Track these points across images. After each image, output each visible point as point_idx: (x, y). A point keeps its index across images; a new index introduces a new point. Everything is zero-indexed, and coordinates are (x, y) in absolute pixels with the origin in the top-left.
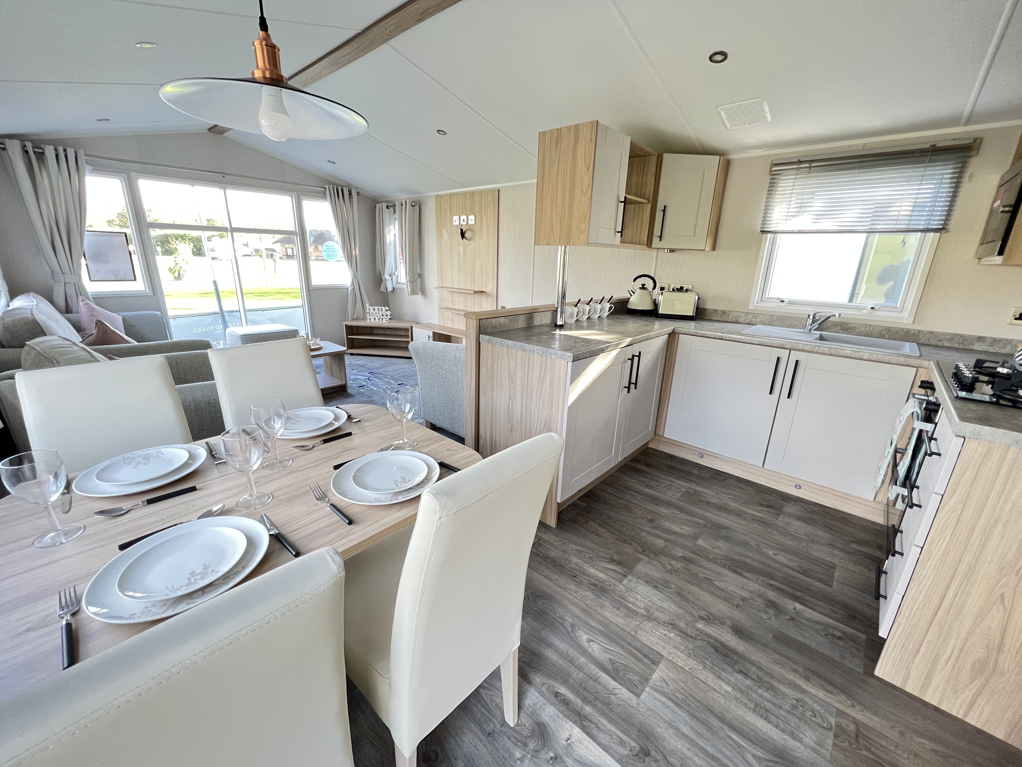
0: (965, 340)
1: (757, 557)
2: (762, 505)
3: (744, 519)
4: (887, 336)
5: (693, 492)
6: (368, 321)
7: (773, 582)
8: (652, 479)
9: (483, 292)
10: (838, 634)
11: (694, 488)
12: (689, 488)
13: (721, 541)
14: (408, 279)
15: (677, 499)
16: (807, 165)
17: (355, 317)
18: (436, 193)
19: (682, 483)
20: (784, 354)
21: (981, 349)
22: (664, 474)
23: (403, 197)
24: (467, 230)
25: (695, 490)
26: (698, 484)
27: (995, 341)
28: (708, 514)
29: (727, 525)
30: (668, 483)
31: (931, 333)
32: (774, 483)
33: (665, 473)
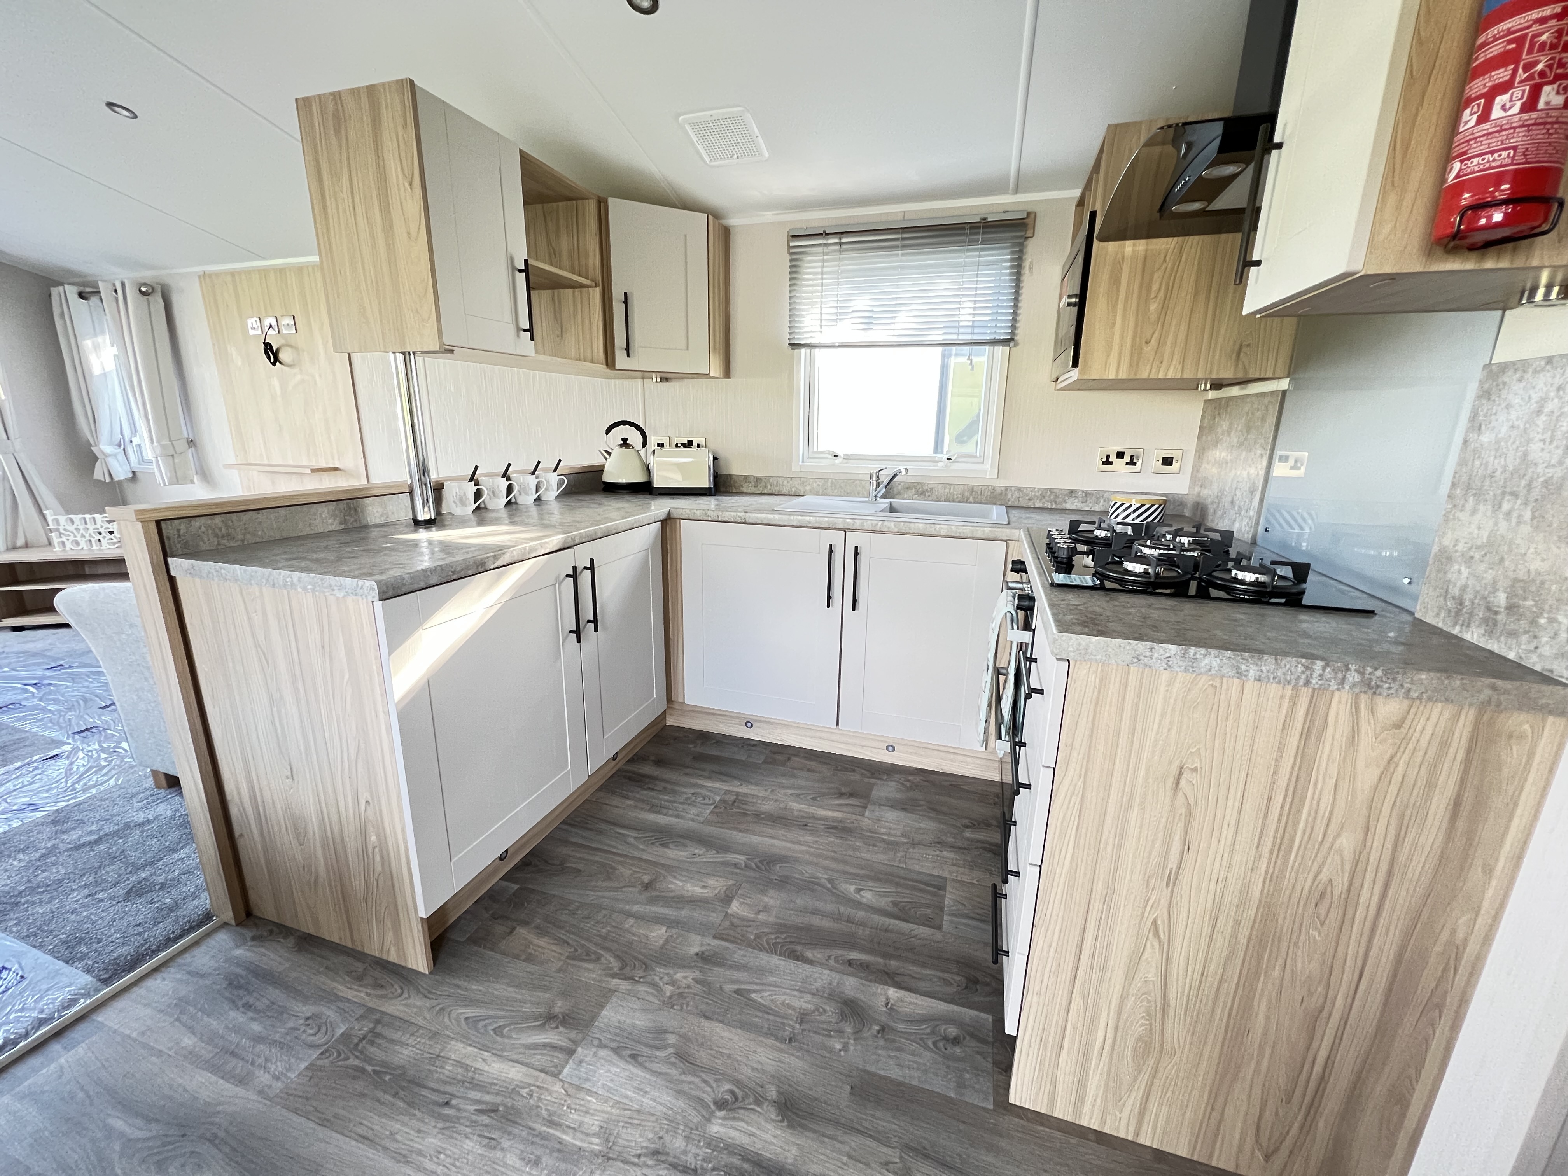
0: (1057, 496)
1: (830, 907)
2: (841, 795)
3: (813, 832)
4: (971, 499)
5: (733, 798)
6: (57, 549)
7: (854, 955)
8: (664, 791)
9: (336, 469)
10: (952, 1031)
11: (736, 789)
12: (727, 792)
13: (772, 892)
14: (158, 452)
15: (707, 822)
16: (837, 241)
17: (20, 542)
18: (199, 269)
19: (717, 785)
20: (836, 539)
21: (1074, 507)
22: (687, 774)
23: (120, 274)
24: (283, 345)
25: (737, 794)
26: (743, 780)
27: (1087, 494)
28: (755, 839)
29: (784, 853)
30: (692, 791)
31: (1019, 489)
32: (859, 750)
33: (688, 770)
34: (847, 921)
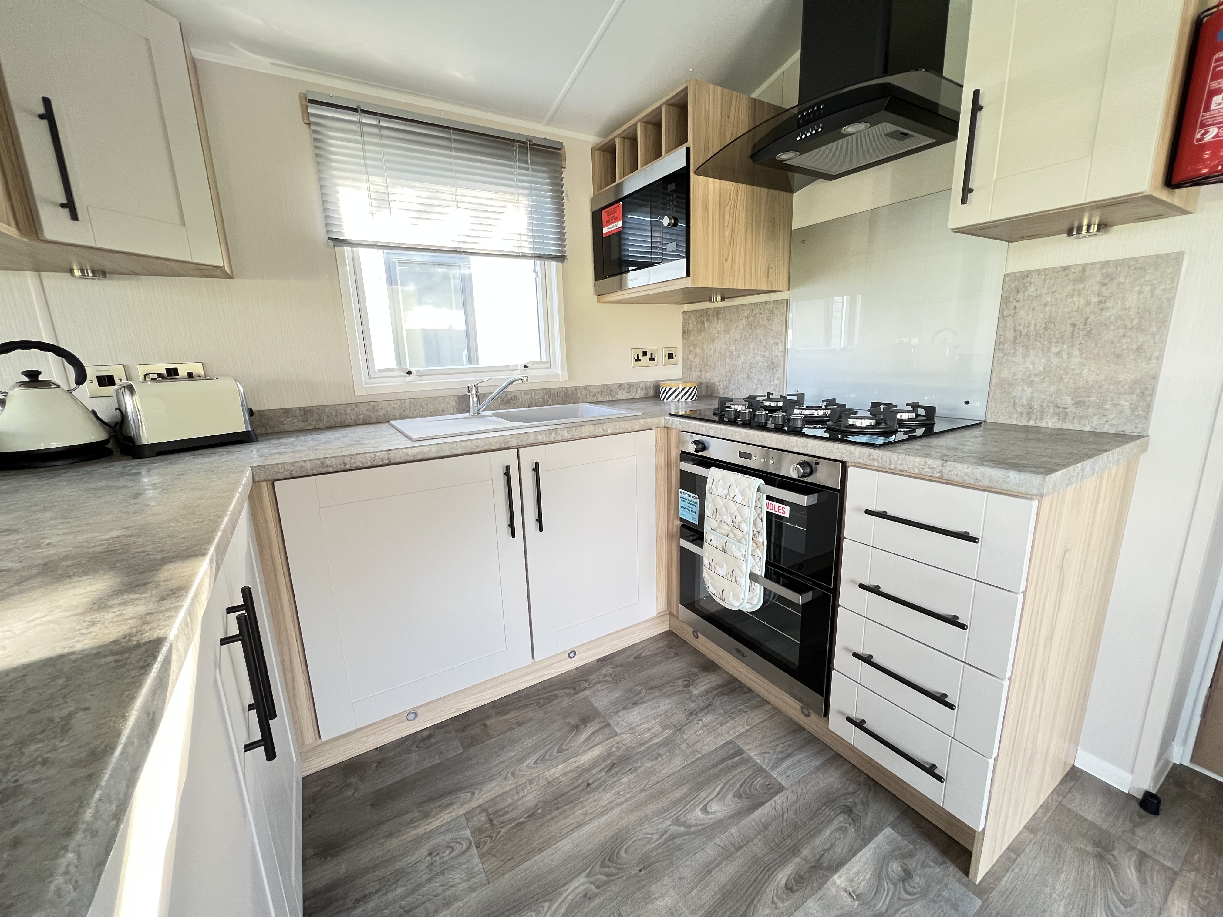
10: (896, 867)
11: (474, 804)
16: (374, 122)
19: (445, 817)
20: (509, 458)
25: (483, 808)
26: (471, 786)
27: (630, 386)
28: (565, 846)
29: (609, 833)
31: (585, 388)
32: (544, 672)
33: (385, 828)
34: (738, 849)
